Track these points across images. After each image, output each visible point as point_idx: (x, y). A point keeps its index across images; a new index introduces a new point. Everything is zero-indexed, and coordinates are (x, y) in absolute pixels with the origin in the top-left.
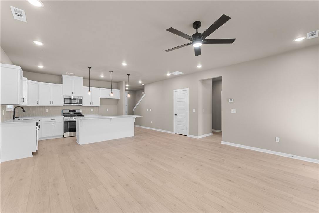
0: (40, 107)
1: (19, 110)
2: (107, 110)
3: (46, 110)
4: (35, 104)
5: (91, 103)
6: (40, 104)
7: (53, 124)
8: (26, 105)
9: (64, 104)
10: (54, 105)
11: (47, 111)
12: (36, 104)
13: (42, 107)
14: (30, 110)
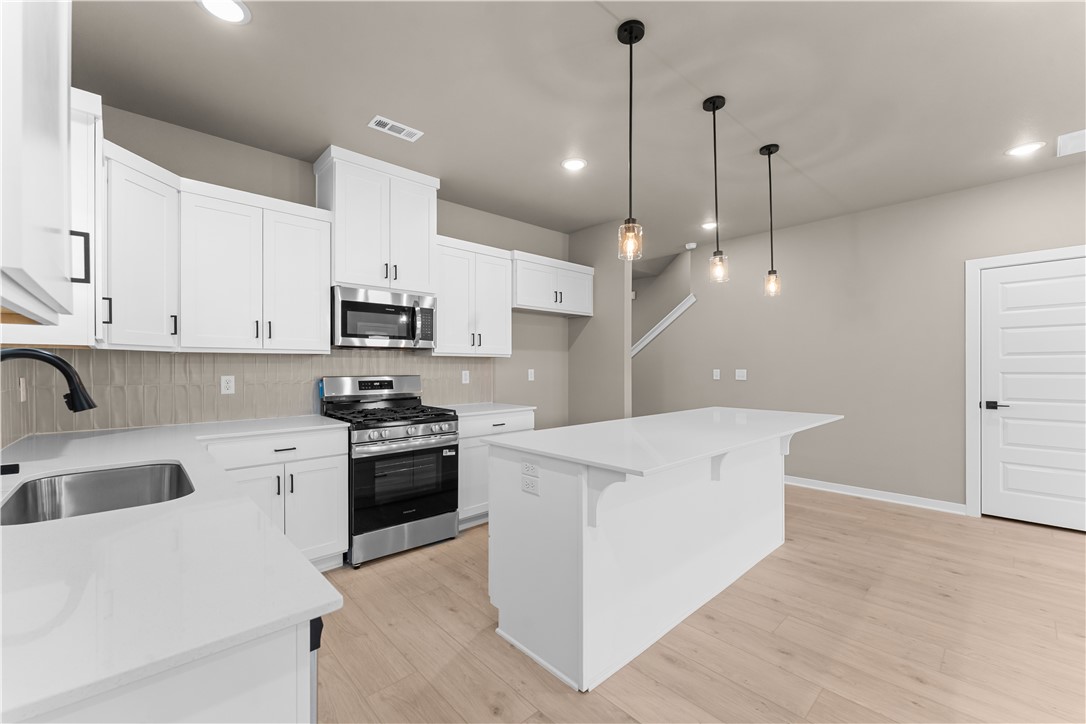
0: (186, 356)
1: (29, 383)
2: (531, 375)
3: (224, 379)
4: (159, 340)
5: (476, 339)
6: (191, 340)
7: (286, 485)
8: (91, 343)
9: (340, 340)
10: (278, 344)
11: (228, 384)
12: (164, 342)
13: (200, 357)
14: (118, 379)
